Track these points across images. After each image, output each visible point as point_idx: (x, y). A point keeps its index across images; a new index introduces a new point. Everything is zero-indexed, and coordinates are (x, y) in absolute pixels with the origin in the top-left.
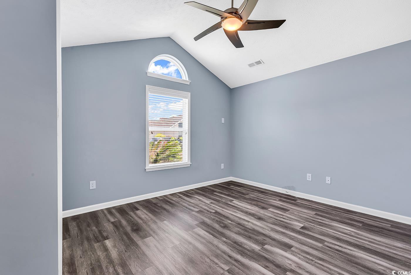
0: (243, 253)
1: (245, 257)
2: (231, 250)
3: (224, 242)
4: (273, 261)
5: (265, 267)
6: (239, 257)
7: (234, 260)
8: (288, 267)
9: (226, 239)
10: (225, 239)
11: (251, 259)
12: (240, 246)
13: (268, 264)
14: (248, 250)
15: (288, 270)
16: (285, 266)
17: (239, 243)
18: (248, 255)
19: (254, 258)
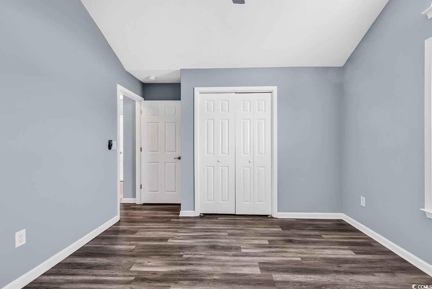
0: (183, 274)
1: (178, 271)
2: (197, 270)
3: (212, 275)
4: (150, 283)
5: (155, 272)
6: (184, 268)
7: (185, 264)
8: (134, 284)
9: (215, 279)
10: (215, 277)
11: (172, 272)
12: (192, 280)
13: (154, 276)
14: (180, 280)
15: (133, 282)
16: (137, 284)
17: (197, 282)
18: (177, 275)
19: (170, 275)
